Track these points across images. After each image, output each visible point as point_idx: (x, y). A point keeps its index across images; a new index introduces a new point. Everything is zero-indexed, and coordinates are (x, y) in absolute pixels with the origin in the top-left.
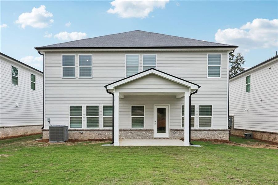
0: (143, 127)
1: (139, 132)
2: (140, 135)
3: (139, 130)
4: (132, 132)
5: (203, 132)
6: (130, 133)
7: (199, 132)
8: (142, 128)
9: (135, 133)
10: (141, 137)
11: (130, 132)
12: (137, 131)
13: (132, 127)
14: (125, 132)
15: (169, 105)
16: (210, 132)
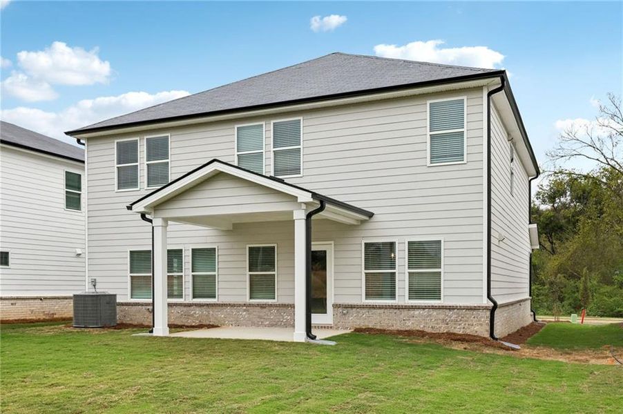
0: (274, 298)
1: (264, 310)
2: (266, 317)
3: (262, 306)
4: (248, 311)
5: (417, 312)
6: (245, 313)
7: (405, 312)
8: (270, 301)
9: (254, 313)
10: (268, 323)
11: (245, 310)
12: (259, 308)
13: (251, 298)
14: (234, 311)
15: (332, 242)
16: (435, 313)
